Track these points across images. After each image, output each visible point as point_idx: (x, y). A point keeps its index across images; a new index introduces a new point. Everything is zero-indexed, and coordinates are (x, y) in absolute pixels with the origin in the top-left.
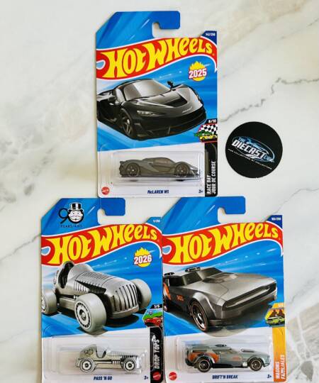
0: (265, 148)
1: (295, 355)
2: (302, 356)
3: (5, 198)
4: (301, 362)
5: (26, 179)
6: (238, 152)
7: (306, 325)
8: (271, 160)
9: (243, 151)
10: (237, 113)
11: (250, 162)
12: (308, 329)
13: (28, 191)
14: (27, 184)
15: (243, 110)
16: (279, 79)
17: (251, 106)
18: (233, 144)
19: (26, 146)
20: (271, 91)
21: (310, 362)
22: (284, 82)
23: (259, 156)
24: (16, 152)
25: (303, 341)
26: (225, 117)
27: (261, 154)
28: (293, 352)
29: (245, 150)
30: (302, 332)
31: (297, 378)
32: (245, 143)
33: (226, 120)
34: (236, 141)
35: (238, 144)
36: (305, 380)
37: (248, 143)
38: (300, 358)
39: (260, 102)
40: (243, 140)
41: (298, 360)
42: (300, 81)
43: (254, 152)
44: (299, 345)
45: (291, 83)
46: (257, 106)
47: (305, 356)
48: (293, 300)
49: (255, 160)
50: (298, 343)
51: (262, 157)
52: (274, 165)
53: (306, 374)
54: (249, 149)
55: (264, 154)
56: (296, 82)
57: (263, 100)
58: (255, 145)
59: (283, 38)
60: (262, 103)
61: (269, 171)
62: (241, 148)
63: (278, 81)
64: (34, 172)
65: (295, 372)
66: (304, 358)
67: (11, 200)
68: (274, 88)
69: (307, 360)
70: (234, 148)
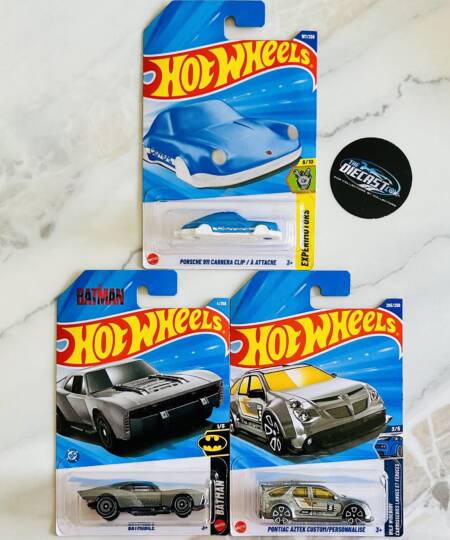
0: (387, 175)
1: (424, 473)
2: (434, 474)
3: (11, 242)
4: (433, 483)
5: (43, 215)
6: (348, 181)
7: (441, 431)
8: (396, 193)
9: (355, 180)
10: (347, 124)
11: (364, 195)
12: (443, 437)
13: (46, 231)
14: (45, 221)
15: (357, 120)
16: (409, 76)
17: (368, 115)
18: (341, 170)
19: (43, 167)
20: (397, 94)
21: (446, 483)
22: (417, 81)
23: (379, 187)
24: (28, 176)
25: (436, 452)
26: (330, 130)
27: (381, 184)
28: (421, 468)
29: (359, 178)
30: (435, 440)
31: (426, 506)
32: (359, 167)
33: (331, 135)
34: (346, 165)
35: (348, 169)
36: (437, 508)
37: (362, 168)
38: (431, 477)
39: (381, 109)
40: (356, 164)
41: (429, 480)
42: (439, 80)
43: (372, 182)
44: (430, 459)
45: (426, 82)
46: (377, 115)
47: (438, 474)
48: (423, 394)
49: (373, 192)
50: (428, 456)
51: (382, 188)
52: (400, 201)
53: (439, 500)
54: (364, 177)
55: (386, 184)
56: (433, 82)
57: (385, 107)
58: (373, 172)
59: (416, 16)
60: (384, 111)
61: (393, 210)
62: (352, 175)
63: (407, 80)
64: (53, 205)
65: (423, 497)
66: (436, 477)
67: (22, 244)
68: (401, 89)
69: (441, 480)
70: (342, 175)
